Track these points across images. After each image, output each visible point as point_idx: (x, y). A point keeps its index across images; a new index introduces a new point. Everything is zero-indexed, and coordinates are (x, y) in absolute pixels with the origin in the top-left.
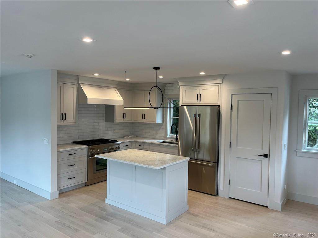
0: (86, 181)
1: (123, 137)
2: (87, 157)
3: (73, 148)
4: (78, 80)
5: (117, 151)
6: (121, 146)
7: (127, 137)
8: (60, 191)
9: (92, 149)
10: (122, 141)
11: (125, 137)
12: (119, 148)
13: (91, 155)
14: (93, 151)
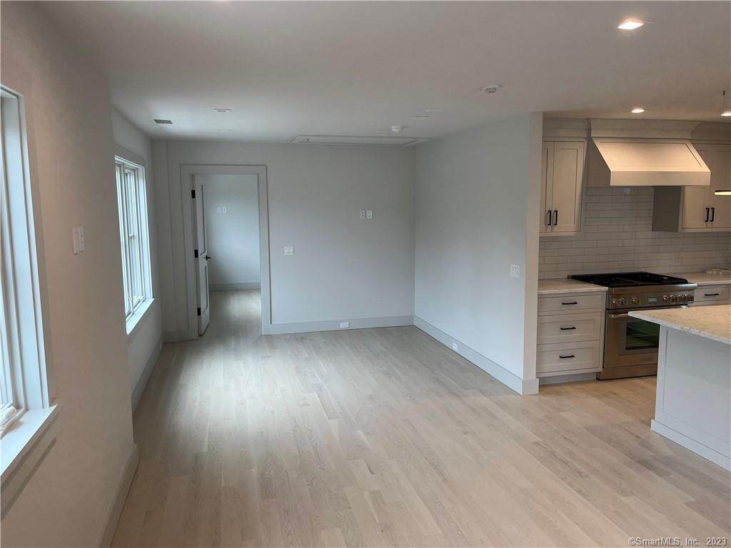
0: (600, 369)
1: (703, 272)
2: (604, 314)
3: (573, 290)
4: (589, 130)
5: (684, 307)
6: (698, 295)
7: (715, 273)
8: (541, 379)
9: (617, 296)
10: (702, 283)
11: (711, 272)
12: (691, 299)
13: (613, 310)
14: (620, 300)
